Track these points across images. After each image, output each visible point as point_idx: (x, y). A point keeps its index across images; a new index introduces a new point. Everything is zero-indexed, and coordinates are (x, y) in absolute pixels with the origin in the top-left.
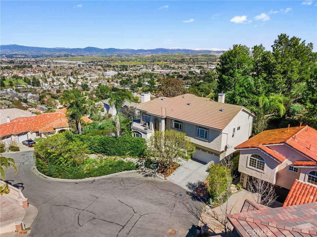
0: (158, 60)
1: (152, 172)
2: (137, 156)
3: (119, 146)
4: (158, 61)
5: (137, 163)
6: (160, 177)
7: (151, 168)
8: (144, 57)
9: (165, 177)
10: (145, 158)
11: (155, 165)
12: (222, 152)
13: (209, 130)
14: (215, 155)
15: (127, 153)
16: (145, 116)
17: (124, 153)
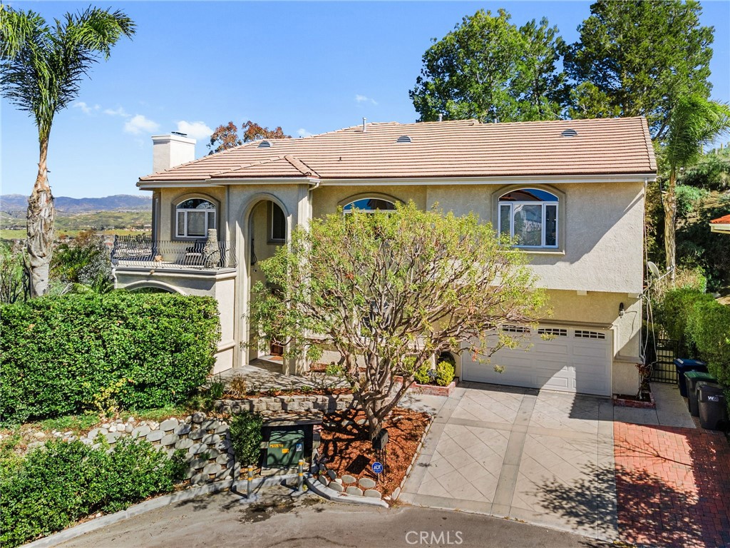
0: (117, 224)
1: (283, 483)
2: (169, 407)
3: (50, 349)
4: (116, 227)
5: (172, 446)
6: (350, 497)
7: (270, 460)
8: (72, 218)
9: (385, 492)
10: (220, 409)
11: (291, 437)
12: (622, 307)
13: (569, 196)
14: (578, 334)
15: (102, 389)
16: (188, 212)
17: (83, 397)
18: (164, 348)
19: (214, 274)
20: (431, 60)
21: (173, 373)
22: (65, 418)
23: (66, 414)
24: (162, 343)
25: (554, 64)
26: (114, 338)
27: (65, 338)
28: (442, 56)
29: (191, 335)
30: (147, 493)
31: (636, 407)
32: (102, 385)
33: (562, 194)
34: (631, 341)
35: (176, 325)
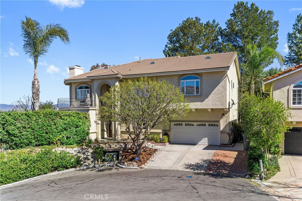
2: (75, 145)
5: (76, 155)
6: (129, 167)
9: (139, 165)
12: (223, 115)
13: (203, 77)
14: (209, 125)
15: (55, 137)
16: (81, 91)
17: (50, 139)
18: (73, 126)
19: (89, 108)
20: (170, 37)
21: (76, 134)
22: (45, 146)
23: (46, 144)
24: (72, 124)
25: (218, 37)
26: (58, 122)
27: (44, 121)
28: (175, 36)
29: (81, 123)
30: (70, 166)
31: (227, 147)
32: (55, 136)
33: (201, 77)
34: (226, 126)
35: (76, 119)
